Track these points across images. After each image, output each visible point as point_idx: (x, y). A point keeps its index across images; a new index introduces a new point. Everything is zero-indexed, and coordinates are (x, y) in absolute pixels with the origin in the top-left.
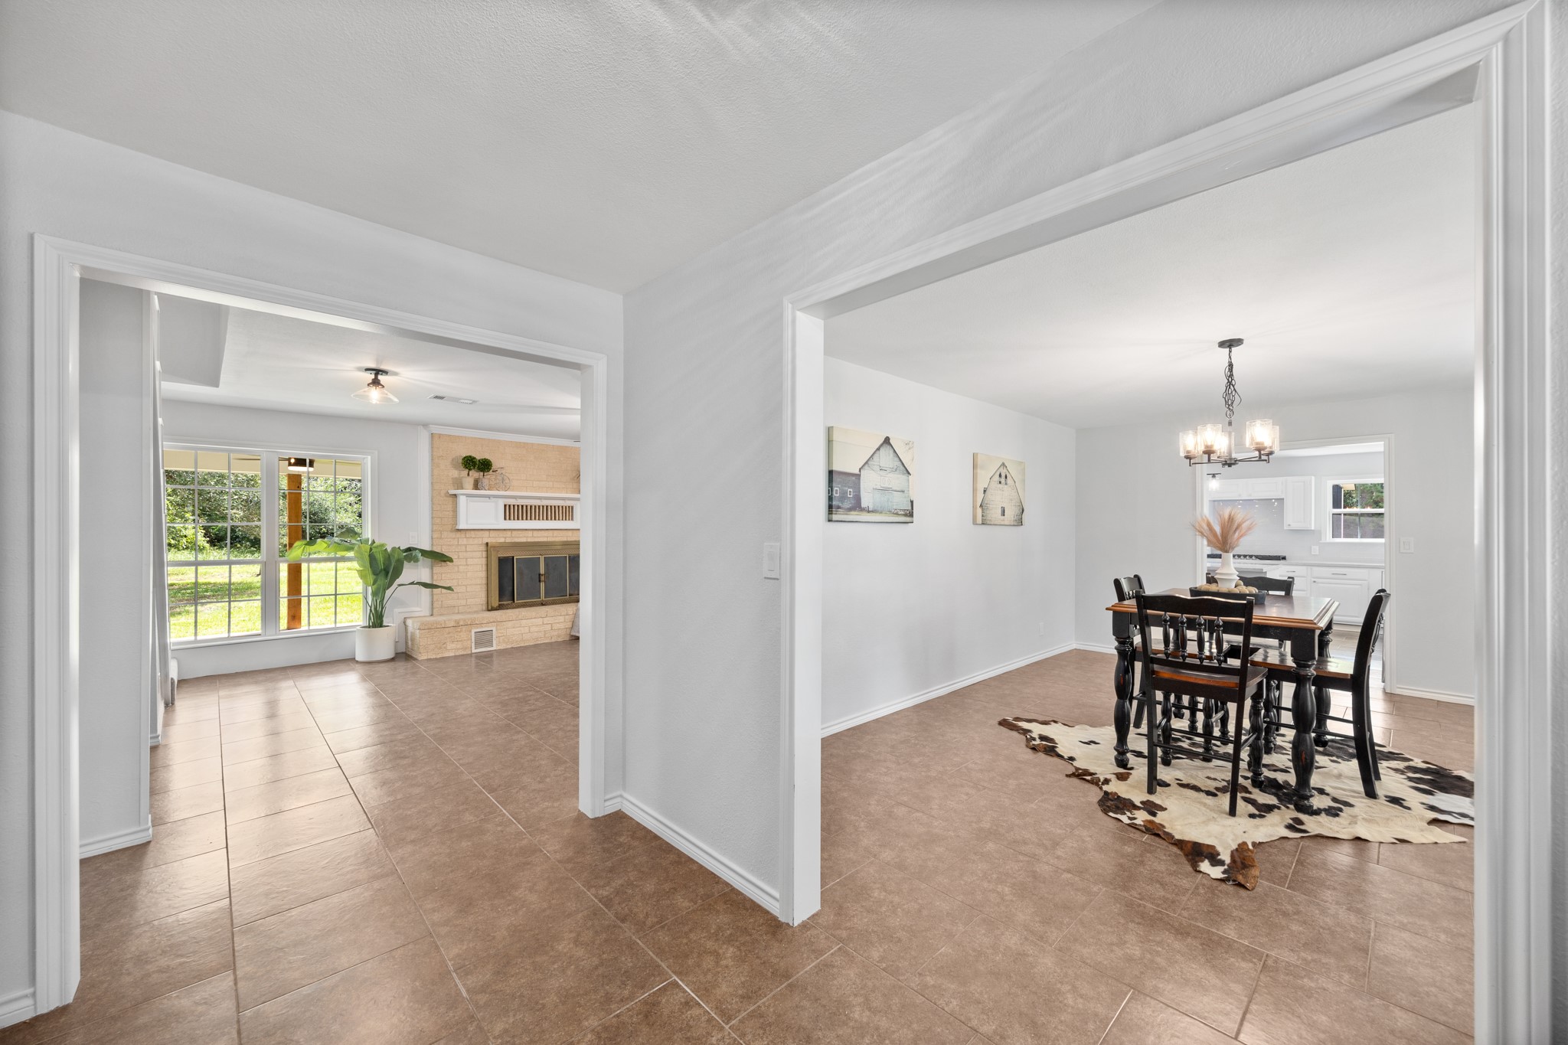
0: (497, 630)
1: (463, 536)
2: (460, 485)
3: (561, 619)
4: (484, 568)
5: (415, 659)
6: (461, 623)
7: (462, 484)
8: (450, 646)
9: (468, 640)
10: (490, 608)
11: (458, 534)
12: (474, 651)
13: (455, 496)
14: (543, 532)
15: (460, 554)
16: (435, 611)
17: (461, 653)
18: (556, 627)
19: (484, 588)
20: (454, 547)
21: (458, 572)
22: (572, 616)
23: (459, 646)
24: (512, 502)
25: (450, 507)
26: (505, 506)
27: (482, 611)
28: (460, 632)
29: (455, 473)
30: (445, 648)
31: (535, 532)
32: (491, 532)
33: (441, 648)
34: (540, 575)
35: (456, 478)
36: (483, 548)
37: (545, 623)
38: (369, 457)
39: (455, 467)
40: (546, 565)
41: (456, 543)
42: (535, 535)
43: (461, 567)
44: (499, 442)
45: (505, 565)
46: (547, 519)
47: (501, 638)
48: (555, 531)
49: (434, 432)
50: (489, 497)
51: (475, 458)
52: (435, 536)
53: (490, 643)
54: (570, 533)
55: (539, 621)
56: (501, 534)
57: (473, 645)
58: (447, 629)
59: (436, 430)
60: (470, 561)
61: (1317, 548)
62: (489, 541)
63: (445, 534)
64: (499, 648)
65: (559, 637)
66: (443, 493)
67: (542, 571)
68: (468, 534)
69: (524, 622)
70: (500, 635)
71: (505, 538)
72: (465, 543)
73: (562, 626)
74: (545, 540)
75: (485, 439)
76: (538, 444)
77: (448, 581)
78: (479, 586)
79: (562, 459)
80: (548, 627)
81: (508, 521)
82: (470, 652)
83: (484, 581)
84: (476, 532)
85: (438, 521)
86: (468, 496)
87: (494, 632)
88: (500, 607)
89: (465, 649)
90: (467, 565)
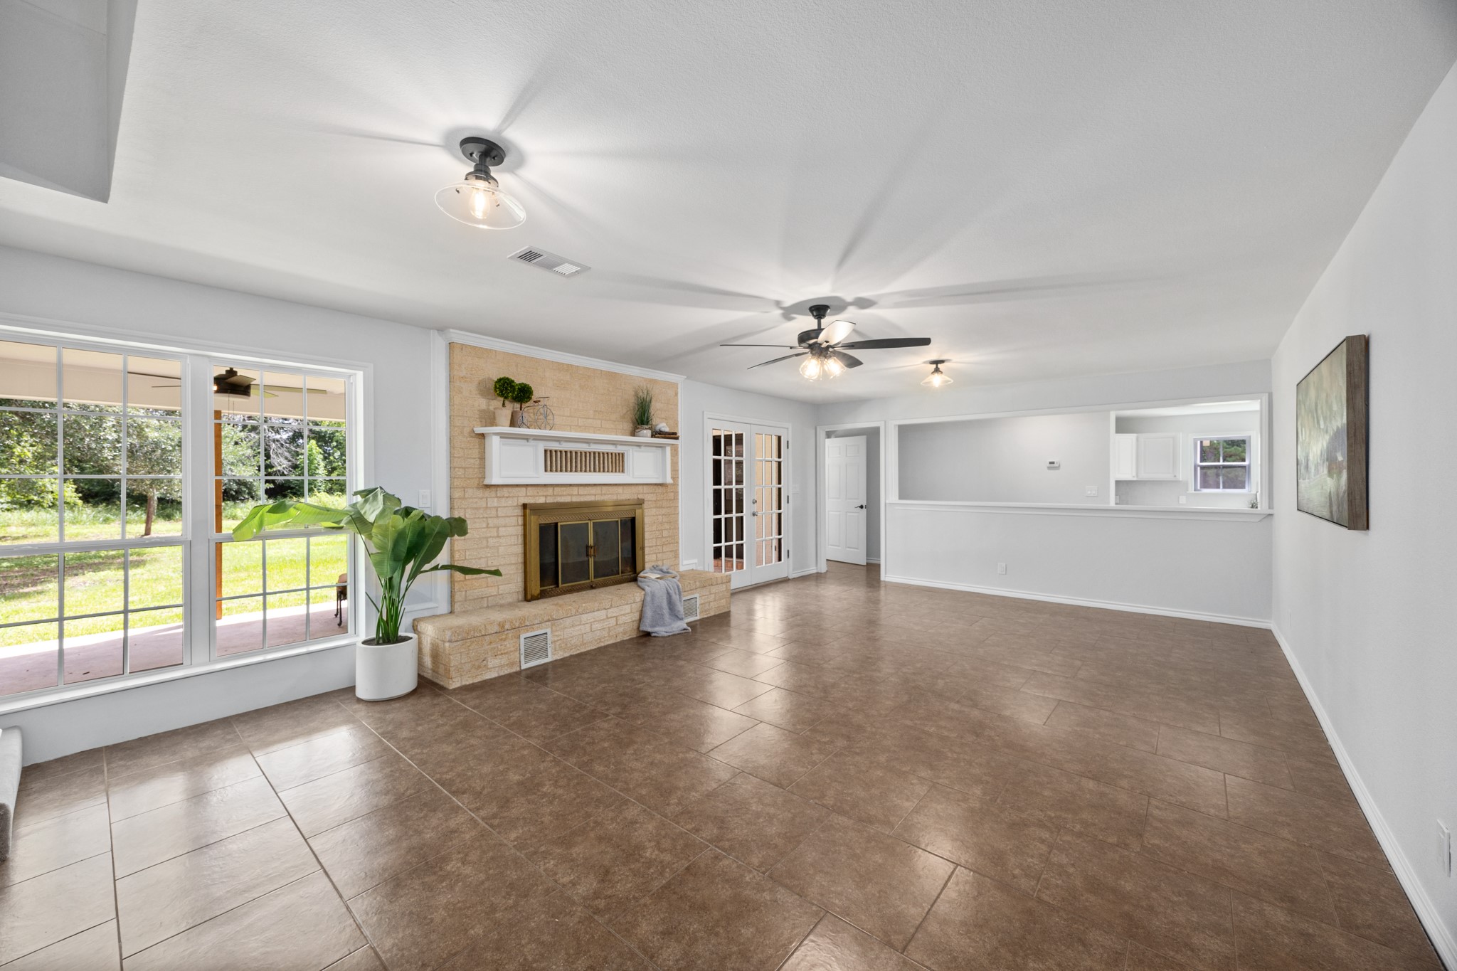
0: (552, 632)
1: (493, 494)
2: (491, 420)
3: (627, 608)
4: (520, 540)
5: (442, 688)
6: (507, 627)
7: (494, 418)
8: (493, 662)
9: (515, 651)
10: (529, 597)
11: (487, 493)
12: (524, 666)
13: (483, 436)
14: (590, 488)
15: (490, 521)
16: (457, 606)
17: (506, 672)
18: (622, 620)
19: (521, 567)
20: (481, 511)
21: (487, 547)
22: (639, 604)
23: (504, 660)
24: (554, 446)
25: (475, 452)
26: (546, 451)
27: (519, 601)
28: (505, 640)
29: (482, 403)
30: (485, 666)
31: (581, 488)
32: (529, 488)
33: (479, 667)
34: (587, 547)
35: (484, 410)
36: (519, 512)
37: (609, 616)
38: (360, 374)
39: (483, 392)
40: (596, 533)
41: (484, 506)
42: (581, 493)
43: (491, 541)
44: (537, 360)
45: (549, 534)
46: (595, 471)
47: (558, 643)
48: (604, 488)
49: (455, 340)
50: (526, 438)
51: (513, 381)
52: (457, 494)
53: (544, 651)
54: (620, 489)
55: (602, 614)
56: (542, 491)
57: (522, 657)
58: (487, 638)
59: (458, 337)
60: (502, 531)
61: (1184, 497)
62: (527, 501)
63: (470, 492)
64: (557, 657)
65: (625, 634)
66: (467, 430)
67: (591, 542)
68: (501, 492)
69: (584, 617)
70: (556, 639)
71: (546, 496)
72: (496, 505)
73: (628, 619)
74: (592, 498)
75: (520, 356)
76: (584, 368)
77: (474, 561)
78: (513, 567)
79: (611, 389)
80: (613, 622)
81: (549, 474)
82: (518, 669)
83: (520, 559)
84: (510, 489)
85: (460, 472)
86: (503, 436)
87: (549, 636)
88: (543, 595)
89: (512, 664)
90: (498, 537)
